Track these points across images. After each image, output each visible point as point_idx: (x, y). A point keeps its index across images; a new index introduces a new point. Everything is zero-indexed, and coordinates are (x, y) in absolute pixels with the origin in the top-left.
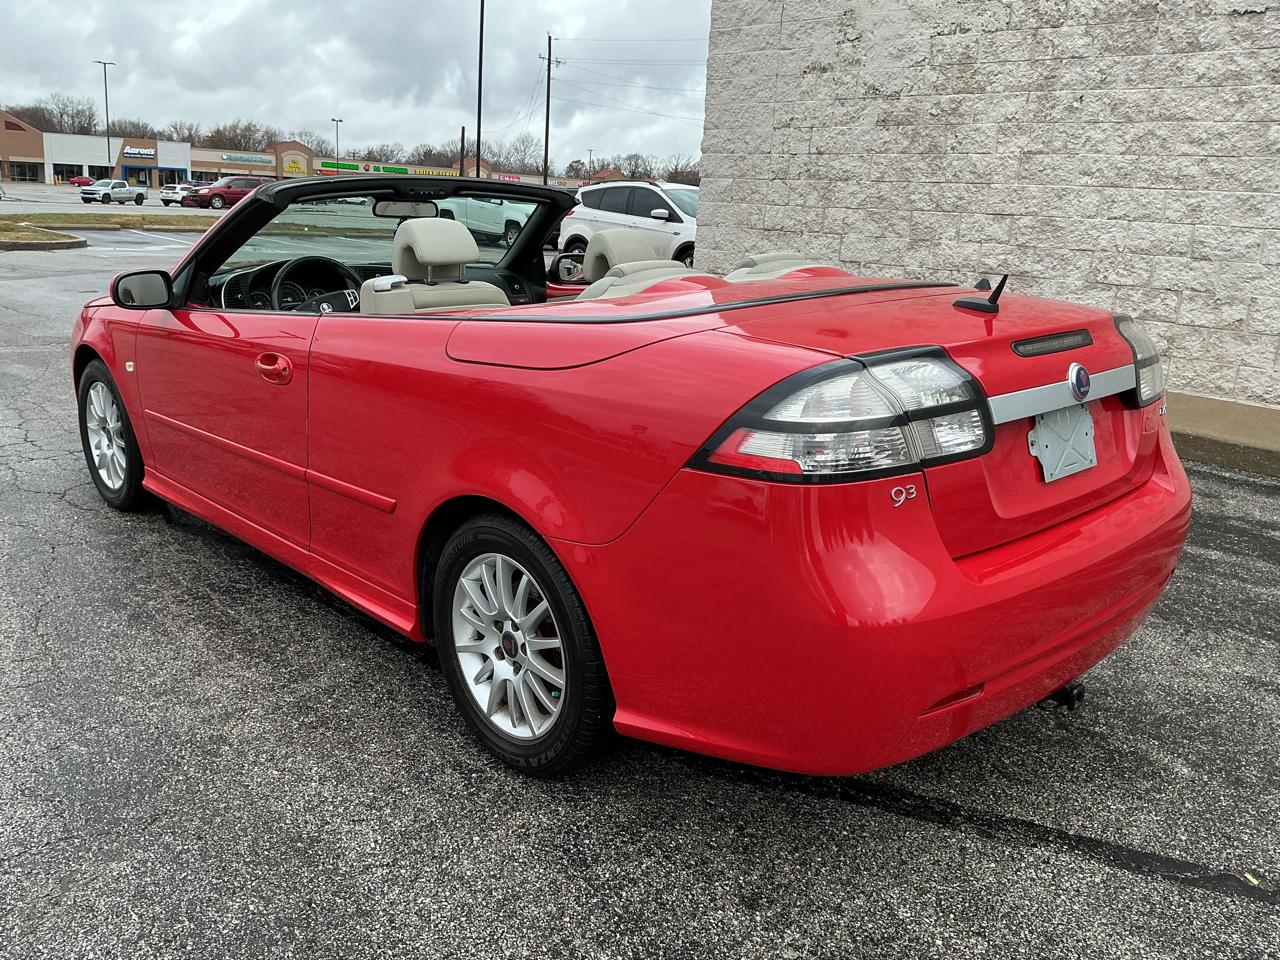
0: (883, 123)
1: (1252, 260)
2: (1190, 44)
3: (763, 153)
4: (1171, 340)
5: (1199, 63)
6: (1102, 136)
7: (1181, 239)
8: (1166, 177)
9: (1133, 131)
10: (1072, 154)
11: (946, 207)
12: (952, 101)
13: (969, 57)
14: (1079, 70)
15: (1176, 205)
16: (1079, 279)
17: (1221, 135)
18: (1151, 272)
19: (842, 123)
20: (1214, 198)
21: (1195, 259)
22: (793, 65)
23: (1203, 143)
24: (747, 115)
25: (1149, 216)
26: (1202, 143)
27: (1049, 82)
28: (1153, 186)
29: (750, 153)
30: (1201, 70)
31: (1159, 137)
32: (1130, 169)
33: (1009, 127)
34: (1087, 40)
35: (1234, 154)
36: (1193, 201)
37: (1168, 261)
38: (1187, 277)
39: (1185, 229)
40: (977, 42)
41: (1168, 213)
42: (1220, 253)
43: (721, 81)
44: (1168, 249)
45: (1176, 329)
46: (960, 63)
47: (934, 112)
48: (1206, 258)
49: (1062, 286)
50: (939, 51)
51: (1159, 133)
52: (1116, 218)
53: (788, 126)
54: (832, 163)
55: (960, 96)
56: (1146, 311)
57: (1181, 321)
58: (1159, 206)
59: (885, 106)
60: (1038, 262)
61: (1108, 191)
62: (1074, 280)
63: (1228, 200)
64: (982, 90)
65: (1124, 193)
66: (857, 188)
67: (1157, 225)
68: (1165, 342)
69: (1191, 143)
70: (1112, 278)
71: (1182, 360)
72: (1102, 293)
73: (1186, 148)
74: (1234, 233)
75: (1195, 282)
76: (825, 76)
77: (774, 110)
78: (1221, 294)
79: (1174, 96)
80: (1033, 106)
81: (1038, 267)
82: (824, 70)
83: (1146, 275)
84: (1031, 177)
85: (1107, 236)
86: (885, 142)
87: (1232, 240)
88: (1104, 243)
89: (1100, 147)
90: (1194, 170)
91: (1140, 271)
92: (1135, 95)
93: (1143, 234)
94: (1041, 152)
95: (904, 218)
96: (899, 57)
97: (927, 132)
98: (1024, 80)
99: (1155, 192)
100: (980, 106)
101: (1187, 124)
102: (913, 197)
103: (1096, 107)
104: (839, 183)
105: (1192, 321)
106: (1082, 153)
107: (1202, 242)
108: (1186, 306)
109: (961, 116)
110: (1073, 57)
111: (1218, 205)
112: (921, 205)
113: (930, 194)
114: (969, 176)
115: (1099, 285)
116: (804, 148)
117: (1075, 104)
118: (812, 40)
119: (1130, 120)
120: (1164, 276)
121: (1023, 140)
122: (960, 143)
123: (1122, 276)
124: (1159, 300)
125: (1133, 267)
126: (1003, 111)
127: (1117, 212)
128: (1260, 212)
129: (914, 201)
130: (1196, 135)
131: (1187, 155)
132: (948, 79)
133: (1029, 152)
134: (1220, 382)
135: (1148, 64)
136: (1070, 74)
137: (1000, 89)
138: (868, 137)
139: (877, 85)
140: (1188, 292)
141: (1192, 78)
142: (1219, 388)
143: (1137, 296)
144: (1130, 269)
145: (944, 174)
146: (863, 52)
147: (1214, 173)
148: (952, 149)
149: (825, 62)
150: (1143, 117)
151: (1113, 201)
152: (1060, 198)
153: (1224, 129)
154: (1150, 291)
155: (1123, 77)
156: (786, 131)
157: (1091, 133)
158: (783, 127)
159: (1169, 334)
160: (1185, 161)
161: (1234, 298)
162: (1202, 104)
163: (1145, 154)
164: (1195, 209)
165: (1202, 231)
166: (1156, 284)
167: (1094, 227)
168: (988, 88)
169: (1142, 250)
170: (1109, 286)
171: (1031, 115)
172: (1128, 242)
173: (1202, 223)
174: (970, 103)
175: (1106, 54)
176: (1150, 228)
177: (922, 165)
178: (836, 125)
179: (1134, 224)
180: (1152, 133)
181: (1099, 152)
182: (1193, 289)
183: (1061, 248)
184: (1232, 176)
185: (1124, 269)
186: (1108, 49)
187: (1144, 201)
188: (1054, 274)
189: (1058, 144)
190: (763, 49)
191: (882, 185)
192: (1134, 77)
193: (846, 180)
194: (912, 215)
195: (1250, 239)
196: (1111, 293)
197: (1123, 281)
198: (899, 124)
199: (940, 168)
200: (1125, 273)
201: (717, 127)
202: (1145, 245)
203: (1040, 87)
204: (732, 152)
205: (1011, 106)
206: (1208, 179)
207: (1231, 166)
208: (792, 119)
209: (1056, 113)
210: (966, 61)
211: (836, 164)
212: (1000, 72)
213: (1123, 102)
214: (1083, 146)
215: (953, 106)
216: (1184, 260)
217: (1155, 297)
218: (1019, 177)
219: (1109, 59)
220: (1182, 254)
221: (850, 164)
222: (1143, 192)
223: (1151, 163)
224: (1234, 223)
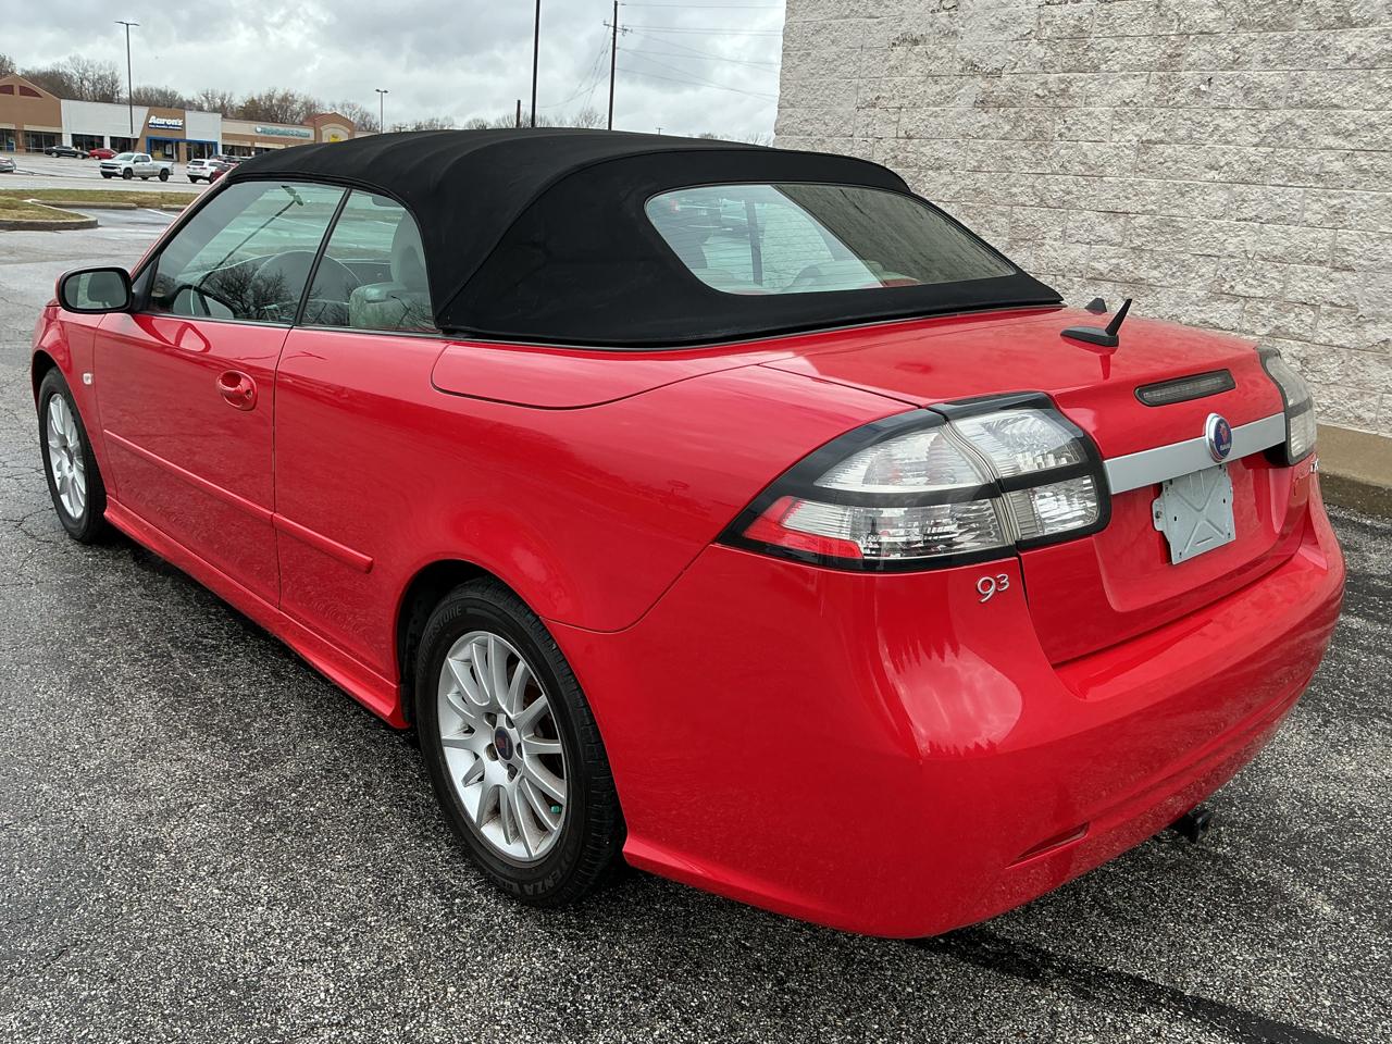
0: (982, 104)
2: (1339, 19)
3: (844, 136)
4: (1305, 361)
5: (1349, 41)
6: (1232, 125)
7: (1320, 245)
8: (1305, 173)
9: (1268, 120)
10: (1197, 145)
11: (1051, 202)
12: (1062, 81)
13: (1082, 31)
14: (1208, 47)
15: (1316, 207)
16: (1201, 289)
17: (1372, 126)
18: (1285, 283)
19: (935, 104)
20: (1361, 199)
21: (1336, 269)
22: (881, 36)
23: (1350, 135)
24: (827, 92)
25: (1284, 218)
26: (1348, 135)
27: (1172, 62)
28: (1290, 184)
29: (830, 136)
30: (1351, 49)
31: (1298, 127)
32: (1263, 163)
33: (1125, 111)
34: (1219, 13)
35: (1386, 148)
36: (1335, 202)
37: (1305, 271)
38: (1327, 289)
39: (1326, 234)
40: (1091, 13)
41: (1307, 215)
42: (1365, 263)
43: (799, 53)
44: (1305, 257)
45: (1312, 349)
46: (1072, 38)
47: (1040, 92)
48: (1349, 269)
49: (1182, 296)
50: (1047, 23)
51: (1299, 122)
52: (1245, 220)
53: (874, 106)
54: (922, 149)
55: (1071, 76)
56: (1277, 328)
57: (1317, 340)
58: (1296, 207)
59: (984, 85)
60: (1155, 268)
61: (1238, 188)
62: (1196, 289)
63: (1377, 202)
64: (1096, 69)
65: (1256, 192)
66: (950, 178)
67: (1292, 228)
68: (1299, 364)
69: (1336, 134)
70: (1240, 288)
71: (1316, 385)
72: (1228, 305)
73: (1331, 141)
74: (1382, 240)
75: (1335, 296)
76: (917, 49)
77: (858, 88)
78: (1365, 310)
79: (1318, 80)
80: (1154, 89)
81: (1155, 273)
82: (916, 42)
83: (1278, 287)
84: (1151, 171)
85: (1235, 240)
86: (984, 126)
87: (1380, 248)
88: (1231, 248)
89: (1230, 137)
90: (1338, 166)
91: (1272, 282)
92: (1274, 78)
93: (1278, 238)
94: (1162, 142)
95: (1003, 214)
96: (1002, 29)
97: (1032, 115)
98: (1145, 58)
99: (1292, 190)
100: (1093, 87)
101: (1332, 112)
102: (1014, 190)
103: (1227, 90)
104: (930, 172)
105: (1331, 341)
106: (1210, 144)
107: (1344, 250)
108: (1324, 323)
109: (1071, 97)
110: (1201, 33)
111: (1365, 207)
112: (1022, 199)
113: (1033, 187)
114: (1078, 168)
115: (1225, 297)
116: (890, 131)
117: (1203, 87)
118: (903, 8)
119: (1266, 107)
120: (1300, 288)
121: (1142, 128)
122: (1070, 129)
123: (1251, 286)
124: (1293, 315)
125: (1264, 276)
126: (1119, 93)
127: (1248, 212)
129: (1015, 195)
130: (1341, 125)
131: (1332, 148)
132: (1057, 55)
133: (1149, 141)
134: (1360, 411)
135: (1288, 42)
136: (1196, 52)
137: (1117, 67)
138: (964, 120)
139: (976, 60)
140: (1325, 307)
141: (1341, 58)
142: (1358, 418)
143: (1267, 310)
144: (1261, 278)
145: (1049, 164)
146: (961, 23)
147: (1361, 170)
148: (1060, 135)
149: (917, 33)
150: (1280, 103)
151: (1243, 200)
152: (1183, 195)
153: (1375, 119)
154: (1283, 305)
155: (1259, 57)
156: (872, 112)
157: (1220, 121)
158: (868, 106)
159: (1302, 355)
160: (1329, 156)
161: (1379, 315)
162: (1351, 89)
163: (1282, 147)
164: (1339, 212)
165: (1345, 237)
166: (1290, 297)
167: (1220, 229)
168: (1103, 67)
169: (1275, 257)
170: (1236, 298)
171: (1152, 99)
172: (1259, 247)
173: (1345, 227)
174: (1081, 84)
175: (1241, 30)
176: (1285, 232)
177: (1024, 153)
178: (928, 106)
179: (1267, 227)
180: (1290, 122)
181: (1228, 143)
182: (1332, 304)
183: (1182, 252)
184: (1382, 173)
185: (1254, 278)
186: (1242, 24)
187: (1279, 201)
188: (1174, 282)
189: (1182, 133)
190: (847, 17)
191: (978, 175)
192: (1272, 57)
193: (938, 169)
194: (1012, 210)
196: (1238, 306)
197: (1252, 292)
198: (1000, 106)
199: (1045, 157)
200: (1254, 283)
201: (792, 106)
202: (1279, 251)
203: (1163, 67)
204: (809, 135)
205: (1129, 88)
206: (1355, 176)
207: (1381, 162)
208: (877, 98)
209: (1180, 97)
210: (1079, 34)
211: (927, 150)
212: (1117, 49)
213: (1259, 85)
214: (1211, 135)
215: (1063, 86)
216: (1323, 270)
217: (1288, 312)
218: (1136, 170)
219: (1243, 36)
220: (1321, 263)
221: (942, 150)
222: (1279, 190)
223: (1288, 157)
224: (1382, 228)
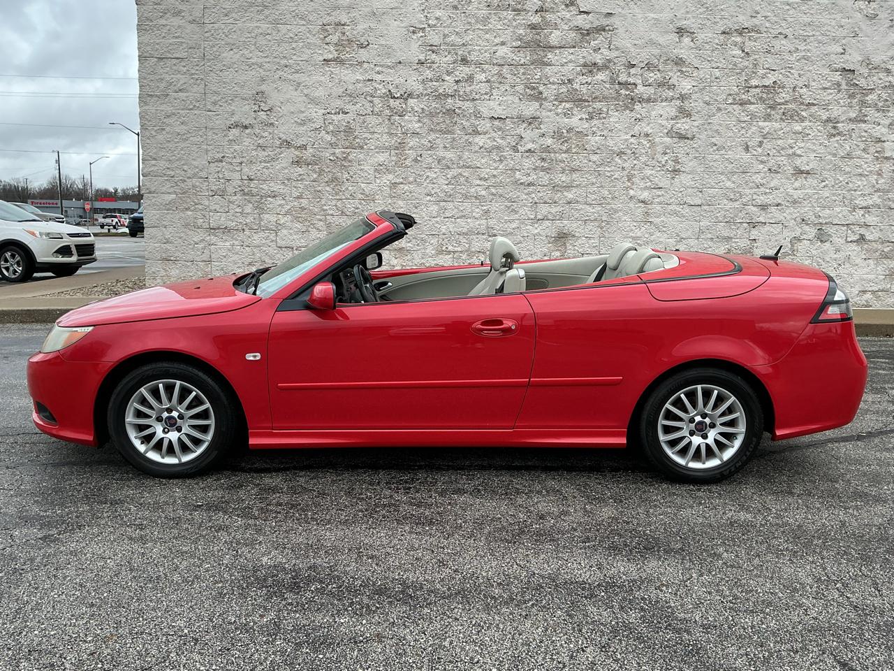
0: (297, 163)
1: (516, 235)
2: (473, 131)
3: (201, 178)
5: (480, 140)
6: (435, 176)
7: (482, 227)
8: (471, 196)
9: (451, 174)
10: (419, 185)
11: (348, 213)
12: (344, 153)
13: (350, 128)
14: (418, 140)
15: (477, 210)
16: (433, 250)
17: (494, 176)
18: (470, 244)
19: (265, 162)
20: (495, 206)
21: (490, 236)
22: (219, 122)
24: (182, 152)
25: (464, 216)
26: (486, 180)
27: (401, 146)
28: (465, 201)
29: (189, 178)
30: (481, 144)
31: (464, 177)
32: (452, 192)
33: (380, 169)
34: (420, 125)
35: (501, 185)
36: (485, 208)
37: (477, 238)
39: (484, 222)
40: (354, 120)
41: (474, 214)
43: (155, 128)
44: (476, 232)
46: (345, 131)
47: (331, 158)
49: (424, 254)
50: (329, 123)
51: (464, 174)
52: (448, 218)
53: (221, 161)
54: (261, 186)
55: (348, 150)
58: (469, 211)
59: (297, 153)
60: (409, 242)
61: (442, 204)
62: (430, 250)
63: (501, 207)
64: (362, 148)
65: (450, 205)
66: (283, 202)
67: (469, 220)
69: (480, 179)
70: (450, 248)
72: (446, 256)
73: (478, 182)
74: (506, 223)
76: (247, 131)
77: (207, 151)
79: (469, 156)
80: (394, 158)
81: (409, 244)
82: (246, 127)
83: (467, 246)
84: (399, 197)
85: (445, 227)
86: (301, 175)
87: (506, 226)
88: (444, 231)
89: (435, 181)
90: (483, 193)
91: (464, 244)
92: (449, 155)
93: (463, 225)
94: (402, 183)
95: (321, 220)
96: (303, 123)
97: (329, 170)
98: (387, 144)
99: (466, 204)
100: (362, 156)
101: (477, 170)
102: (325, 207)
103: (430, 160)
104: (269, 199)
106: (425, 184)
107: (492, 228)
109: (350, 161)
110: (413, 133)
111: (497, 210)
112: (331, 212)
113: (336, 206)
114: (360, 196)
115: (444, 252)
116: (237, 176)
117: (419, 158)
118: (232, 108)
119: (449, 168)
121: (391, 177)
122: (352, 177)
123: (455, 247)
125: (460, 242)
126: (376, 160)
127: (447, 215)
128: (516, 212)
129: (326, 210)
130: (482, 176)
131: (480, 185)
132: (338, 139)
133: (396, 183)
135: (454, 139)
136: (412, 142)
137: (373, 147)
138: (286, 171)
139: (289, 140)
141: (477, 148)
143: (464, 257)
144: (459, 243)
145: (344, 195)
146: (275, 119)
147: (493, 194)
148: (347, 180)
149: (247, 123)
150: (455, 166)
151: (445, 209)
152: (416, 208)
153: (495, 173)
155: (442, 145)
156: (220, 164)
157: (429, 174)
158: (216, 161)
160: (479, 189)
162: (483, 161)
163: (459, 185)
164: (487, 212)
165: (492, 222)
167: (437, 222)
168: (365, 147)
169: (464, 233)
170: (449, 252)
171: (393, 163)
172: (456, 229)
173: (491, 218)
174: (355, 155)
175: (431, 133)
176: (466, 222)
177: (328, 189)
178: (260, 162)
179: (458, 220)
180: (461, 174)
181: (434, 183)
183: (420, 234)
184: (501, 195)
185: (456, 243)
186: (432, 130)
187: (462, 209)
188: (419, 248)
189: (411, 179)
190: (191, 109)
191: (302, 200)
192: (447, 146)
193: (274, 197)
194: (326, 218)
195: (514, 225)
196: (451, 256)
197: (456, 249)
198: (308, 165)
199: (341, 191)
200: (456, 245)
201: (155, 159)
202: (465, 230)
203: (397, 148)
204: (172, 177)
205: (381, 158)
206: (491, 197)
207: (500, 191)
208: (223, 157)
209: (408, 162)
210: (349, 130)
211: (264, 186)
212: (371, 138)
213: (444, 158)
214: (425, 180)
215: (344, 156)
216: (485, 237)
218: (391, 197)
219: (432, 136)
220: (483, 234)
221: (276, 187)
222: (460, 204)
223: (462, 189)
224: (506, 218)
